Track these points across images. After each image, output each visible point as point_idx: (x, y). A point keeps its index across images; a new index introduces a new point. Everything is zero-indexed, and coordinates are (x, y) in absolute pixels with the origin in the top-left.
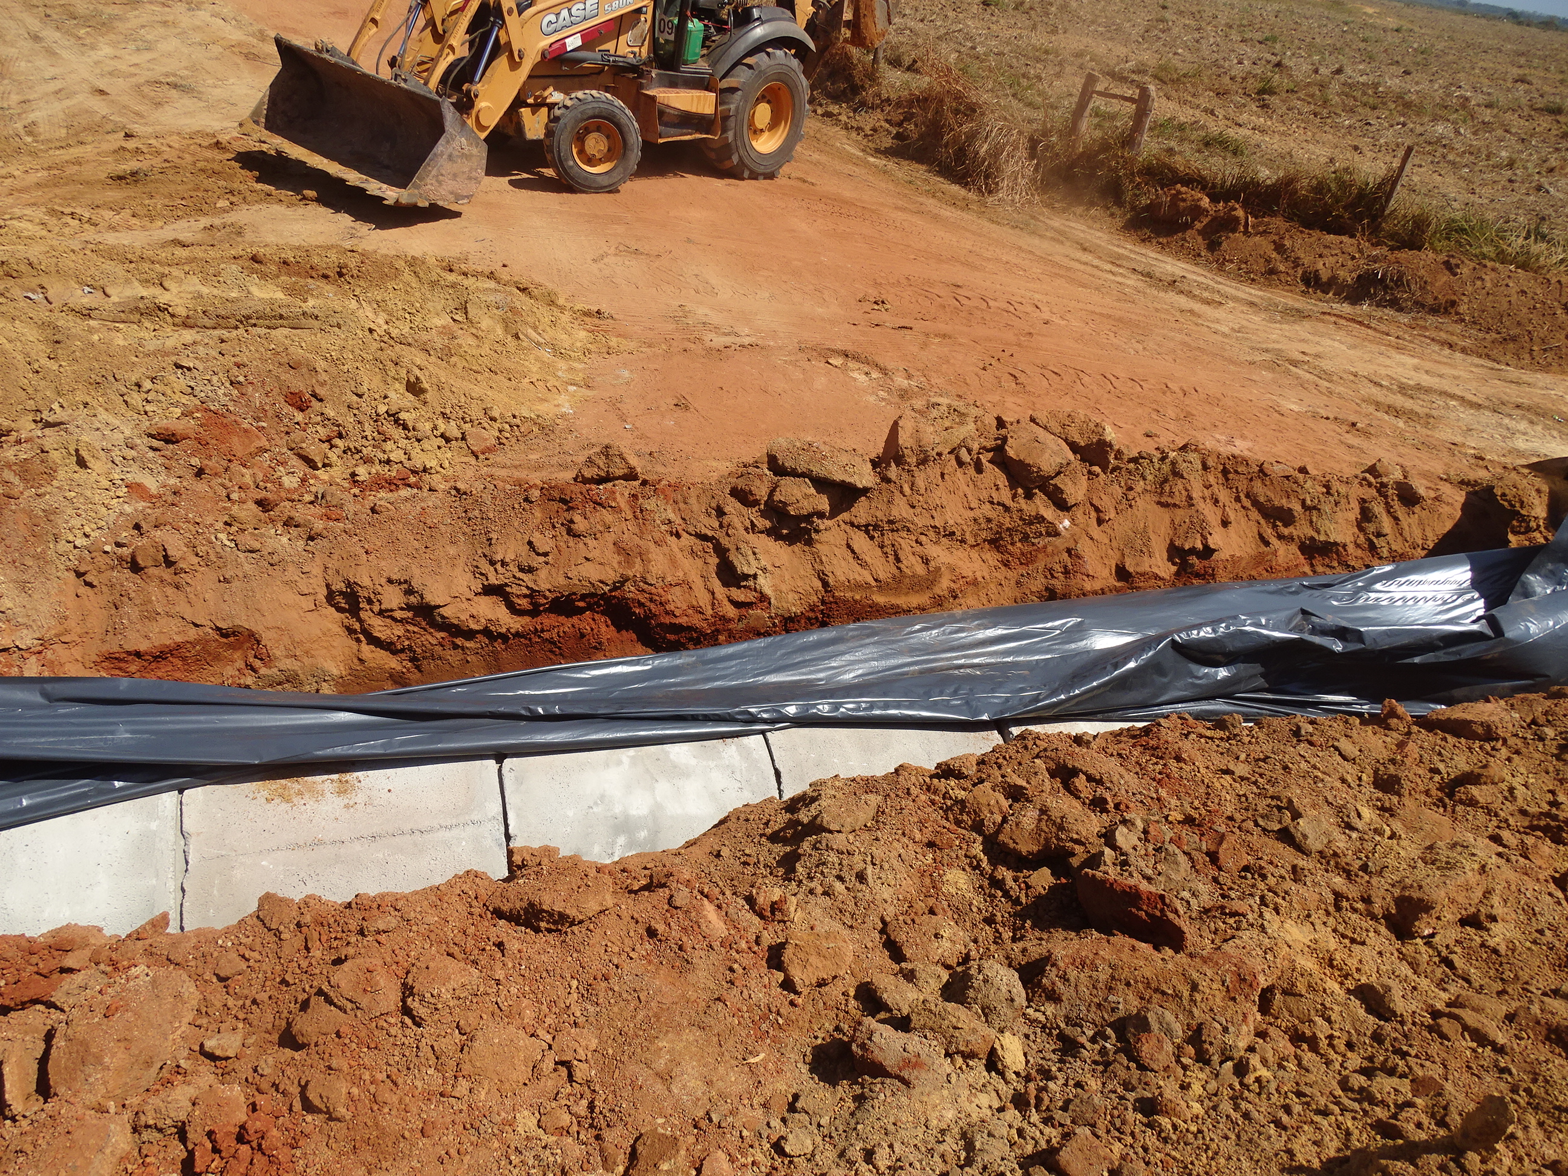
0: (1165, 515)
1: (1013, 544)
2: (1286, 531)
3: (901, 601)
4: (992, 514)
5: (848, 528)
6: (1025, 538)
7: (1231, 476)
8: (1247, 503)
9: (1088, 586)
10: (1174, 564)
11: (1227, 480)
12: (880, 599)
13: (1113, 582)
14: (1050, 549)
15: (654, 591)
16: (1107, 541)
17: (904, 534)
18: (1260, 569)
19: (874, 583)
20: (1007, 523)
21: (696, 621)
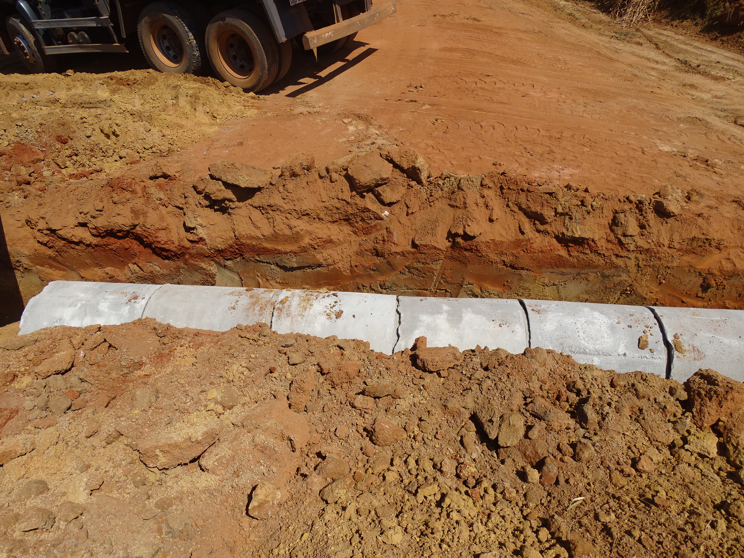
0: (450, 211)
1: (357, 222)
2: (541, 228)
3: (281, 248)
4: (338, 205)
5: (251, 208)
6: (363, 220)
7: (504, 191)
8: (516, 209)
9: (394, 249)
10: (449, 241)
11: (502, 193)
12: (269, 246)
13: (409, 248)
14: (378, 227)
15: (150, 231)
16: (410, 225)
17: (278, 213)
18: (519, 250)
19: (262, 237)
20: (350, 210)
21: (172, 248)
